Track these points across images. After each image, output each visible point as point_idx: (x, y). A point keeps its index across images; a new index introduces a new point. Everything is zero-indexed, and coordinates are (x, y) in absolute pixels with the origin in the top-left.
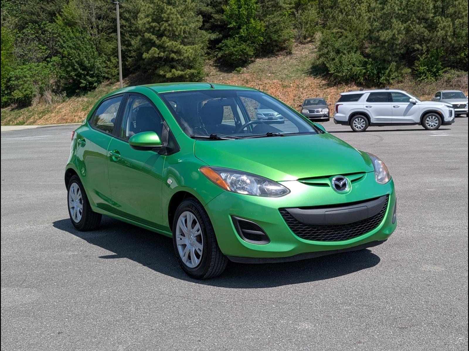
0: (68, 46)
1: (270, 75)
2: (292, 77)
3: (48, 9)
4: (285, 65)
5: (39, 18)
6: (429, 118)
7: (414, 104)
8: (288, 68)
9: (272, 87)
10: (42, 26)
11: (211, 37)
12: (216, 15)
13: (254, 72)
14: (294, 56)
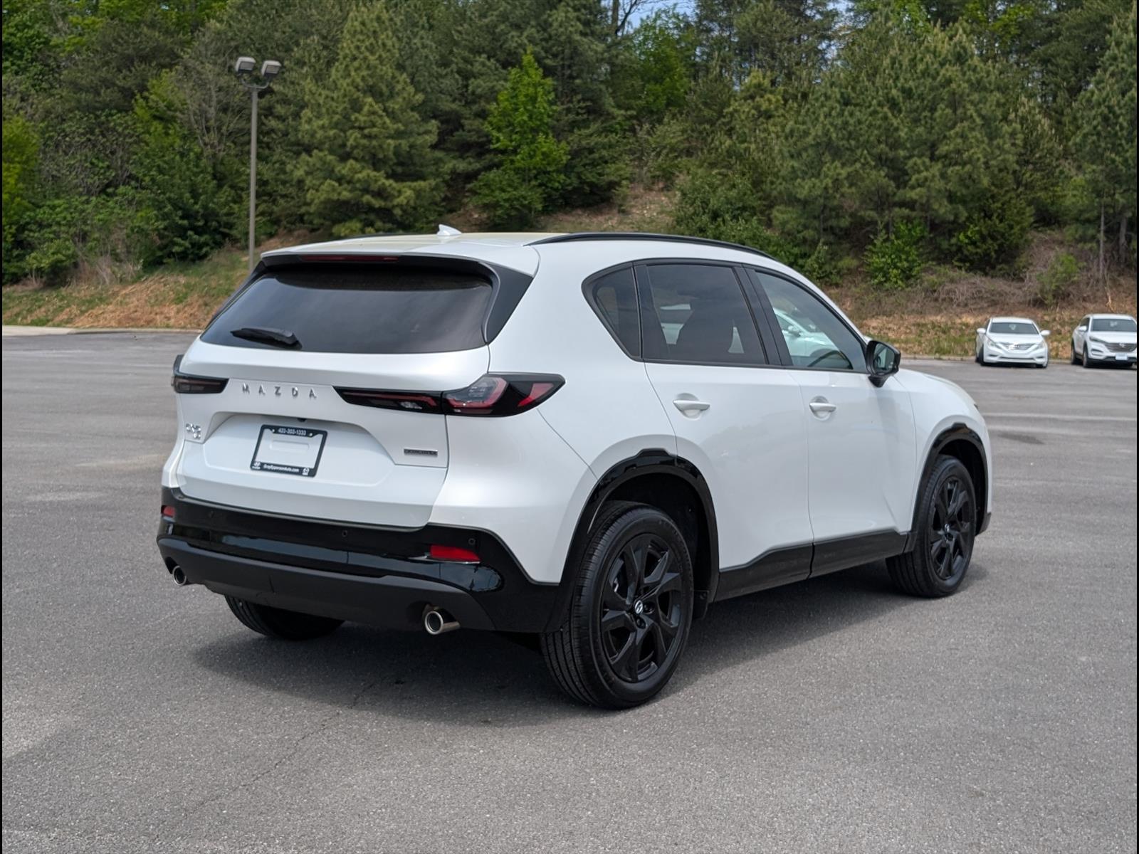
0: (153, 165)
5: (97, 99)
10: (103, 118)
11: (457, 166)
12: (471, 122)
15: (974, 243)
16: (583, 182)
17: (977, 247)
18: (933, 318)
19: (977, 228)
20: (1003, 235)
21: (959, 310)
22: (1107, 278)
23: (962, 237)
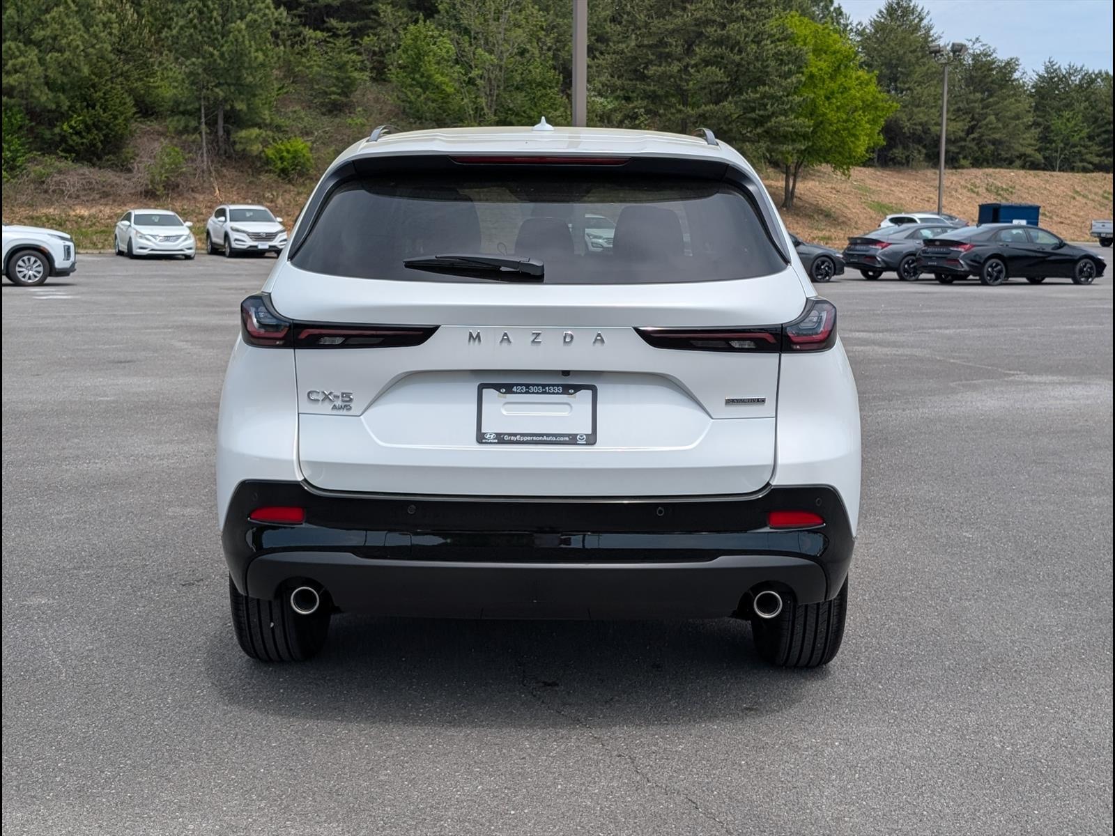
15: (78, 133)
17: (82, 137)
18: (45, 211)
19: (81, 118)
20: (107, 125)
21: (71, 202)
22: (212, 169)
23: (65, 127)
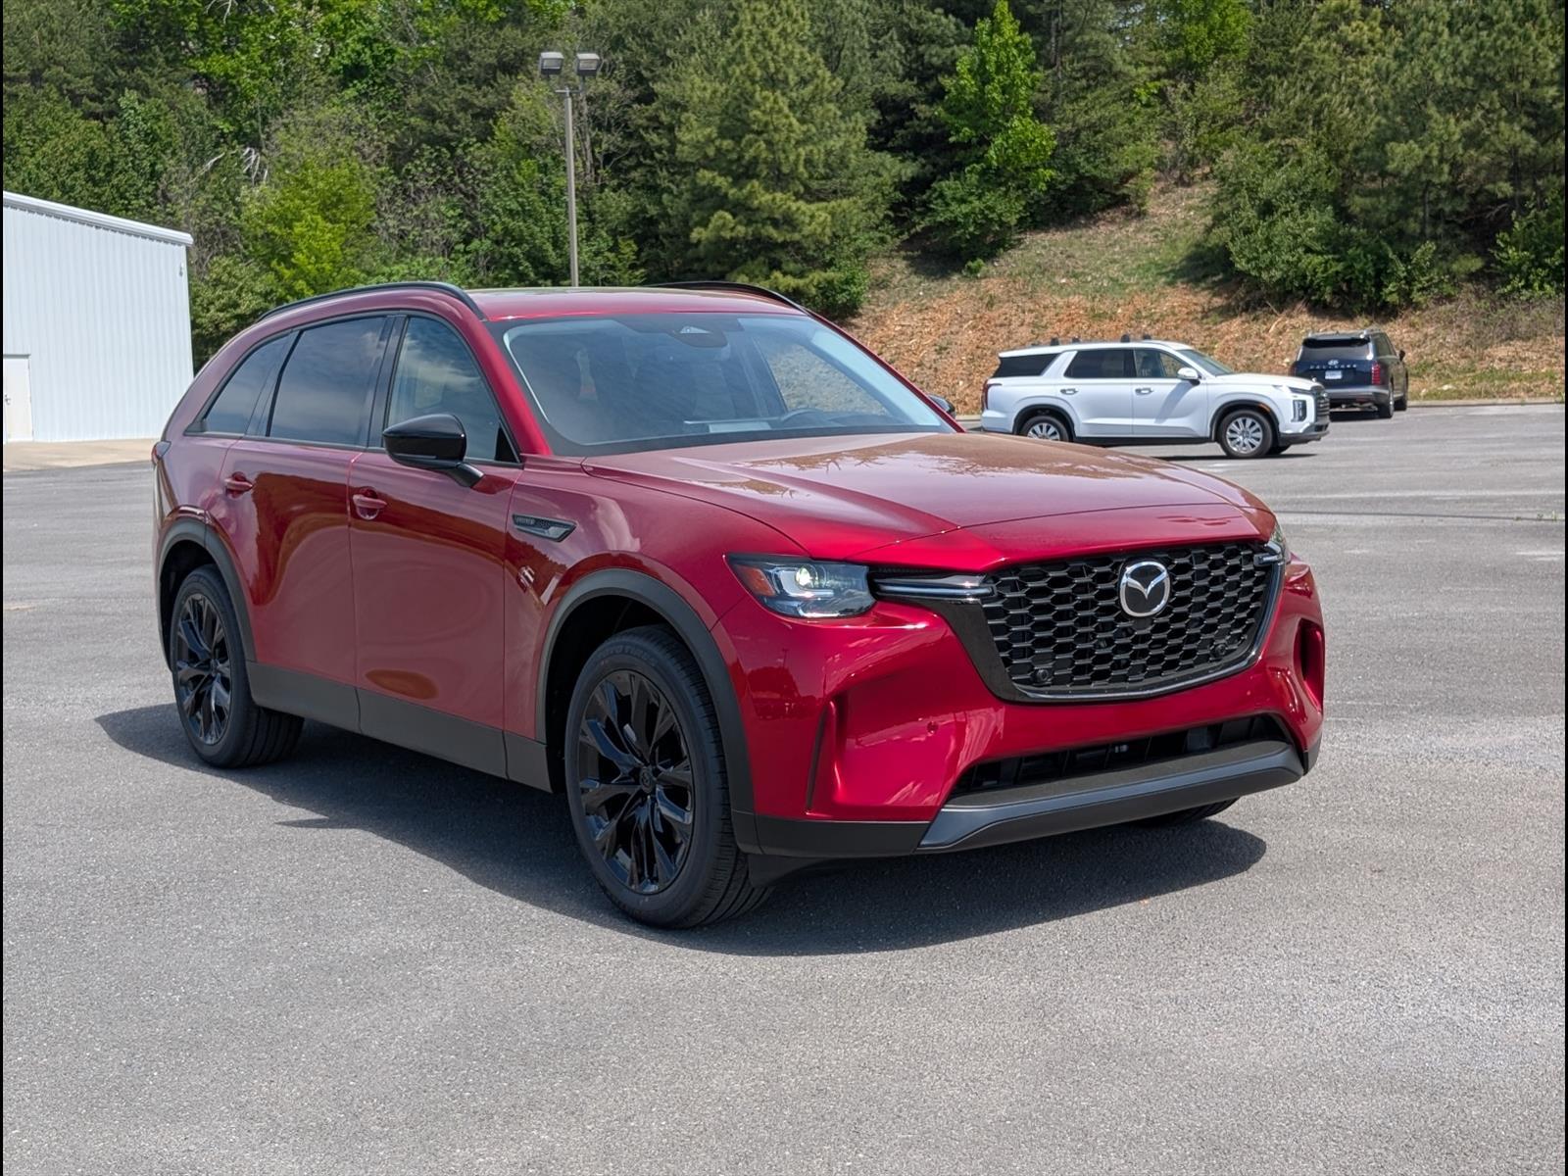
0: (505, 209)
1: (1064, 281)
2: (1128, 285)
3: (476, 102)
4: (1117, 249)
5: (455, 128)
6: (1237, 424)
7: (1195, 382)
8: (1123, 258)
9: (1061, 317)
10: (459, 151)
11: (903, 172)
12: (923, 107)
13: (1020, 274)
14: (1148, 224)
16: (1081, 177)
